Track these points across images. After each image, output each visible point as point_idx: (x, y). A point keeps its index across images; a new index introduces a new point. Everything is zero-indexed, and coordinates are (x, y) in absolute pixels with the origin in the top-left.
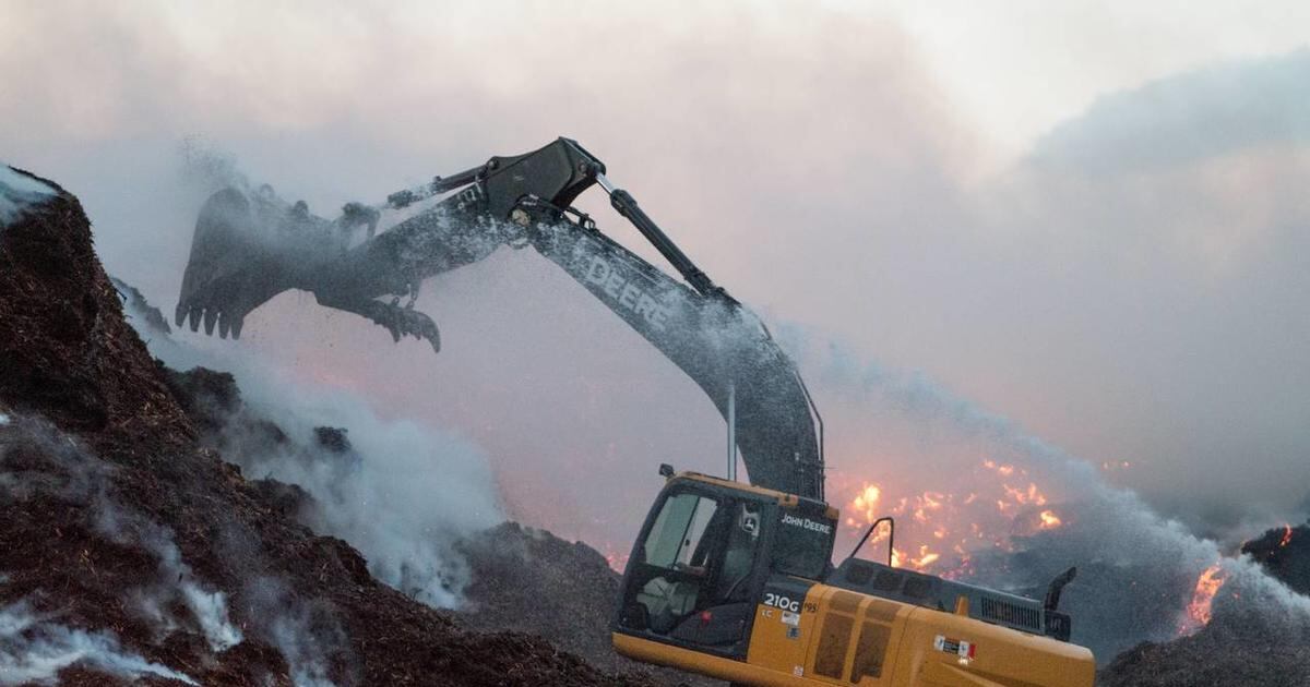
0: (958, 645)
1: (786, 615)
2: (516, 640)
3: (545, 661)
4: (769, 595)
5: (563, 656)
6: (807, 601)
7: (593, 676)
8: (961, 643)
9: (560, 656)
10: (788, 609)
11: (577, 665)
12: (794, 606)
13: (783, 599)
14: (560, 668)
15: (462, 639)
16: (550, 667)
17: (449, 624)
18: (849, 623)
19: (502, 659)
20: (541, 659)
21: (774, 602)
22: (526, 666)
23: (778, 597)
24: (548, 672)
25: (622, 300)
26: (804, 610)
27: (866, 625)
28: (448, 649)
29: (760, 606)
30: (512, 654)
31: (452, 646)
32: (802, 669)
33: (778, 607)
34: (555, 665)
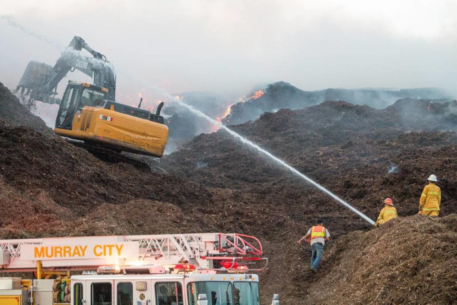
0: (107, 118)
2: (24, 128)
3: (32, 134)
5: (38, 133)
7: (46, 139)
8: (108, 117)
9: (37, 133)
11: (41, 136)
14: (36, 136)
15: (9, 127)
16: (34, 136)
17: (5, 123)
19: (20, 133)
20: (31, 134)
22: (27, 135)
24: (33, 137)
28: (4, 130)
30: (23, 132)
31: (5, 129)
34: (35, 136)
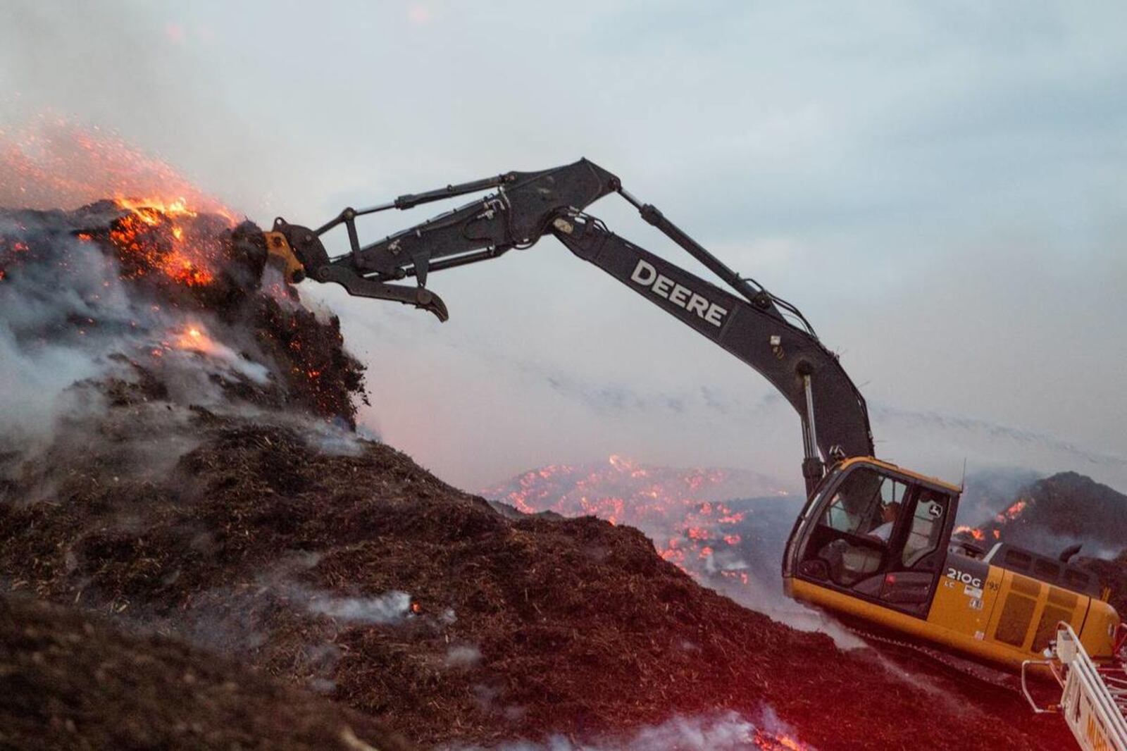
1: (968, 589)
4: (950, 569)
6: (989, 580)
10: (971, 584)
12: (976, 582)
13: (964, 575)
18: (1032, 605)
21: (956, 576)
23: (960, 573)
25: (673, 298)
26: (987, 587)
27: (1048, 608)
29: (942, 577)
32: (983, 634)
33: (961, 580)
